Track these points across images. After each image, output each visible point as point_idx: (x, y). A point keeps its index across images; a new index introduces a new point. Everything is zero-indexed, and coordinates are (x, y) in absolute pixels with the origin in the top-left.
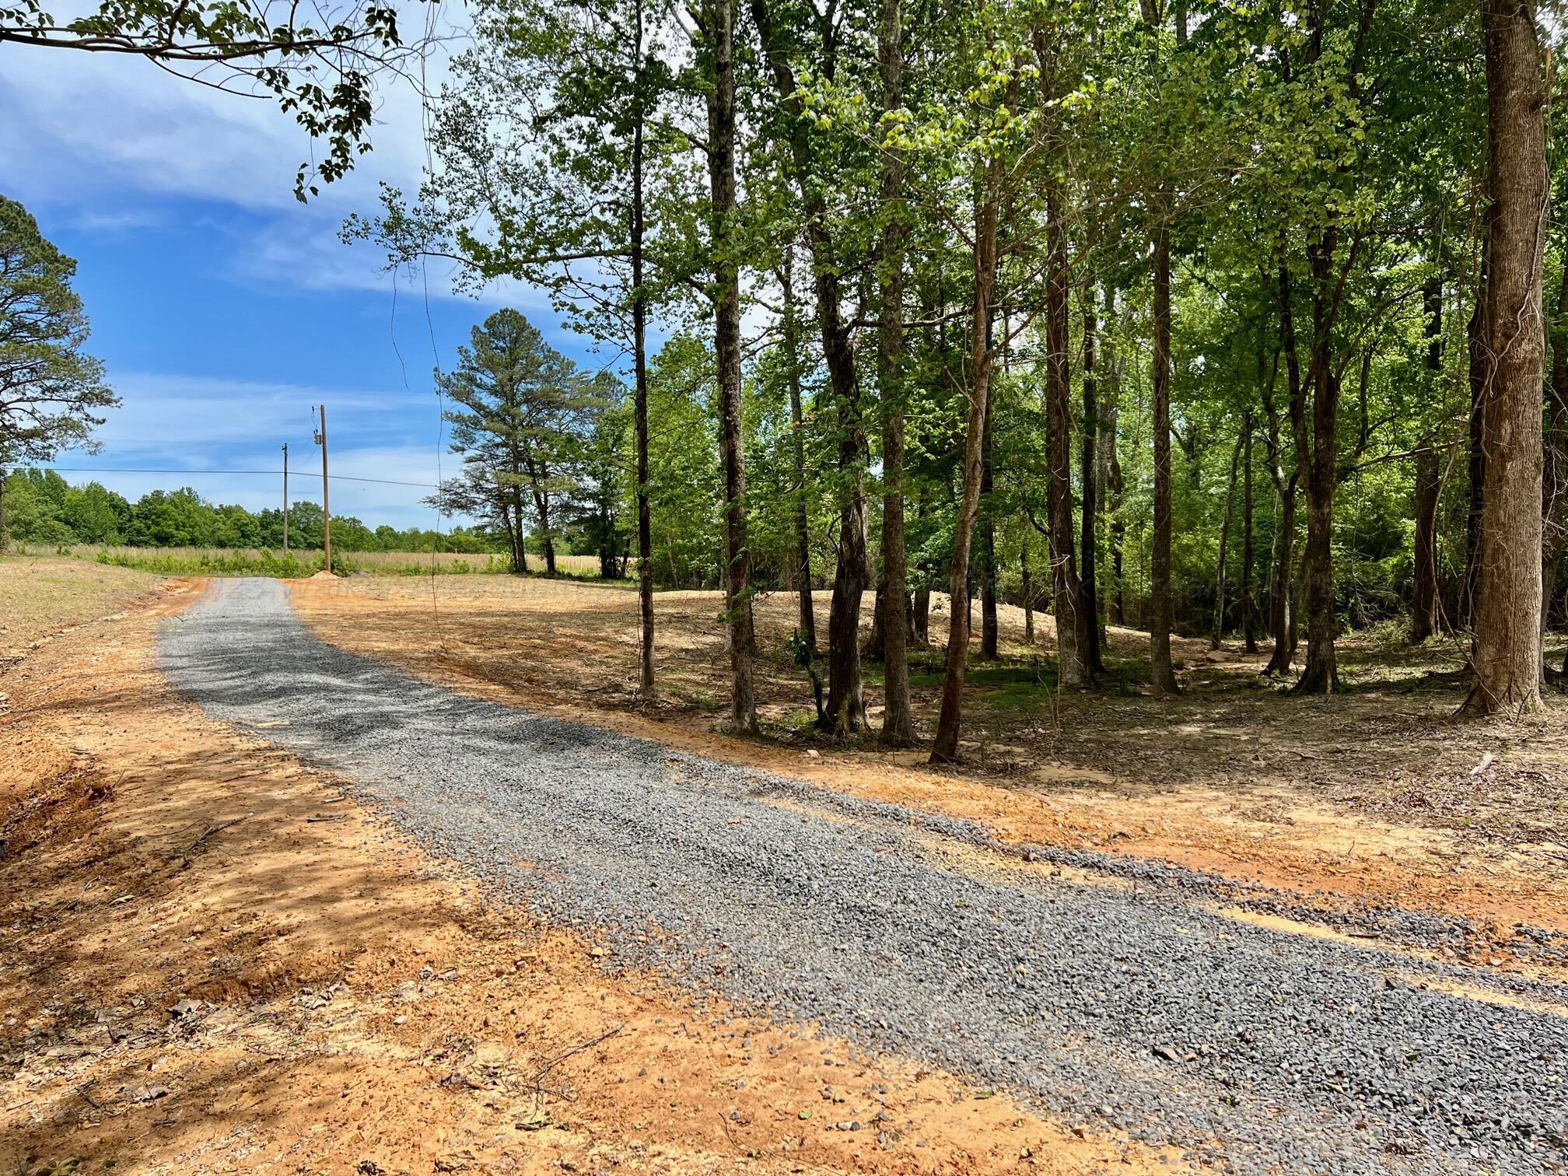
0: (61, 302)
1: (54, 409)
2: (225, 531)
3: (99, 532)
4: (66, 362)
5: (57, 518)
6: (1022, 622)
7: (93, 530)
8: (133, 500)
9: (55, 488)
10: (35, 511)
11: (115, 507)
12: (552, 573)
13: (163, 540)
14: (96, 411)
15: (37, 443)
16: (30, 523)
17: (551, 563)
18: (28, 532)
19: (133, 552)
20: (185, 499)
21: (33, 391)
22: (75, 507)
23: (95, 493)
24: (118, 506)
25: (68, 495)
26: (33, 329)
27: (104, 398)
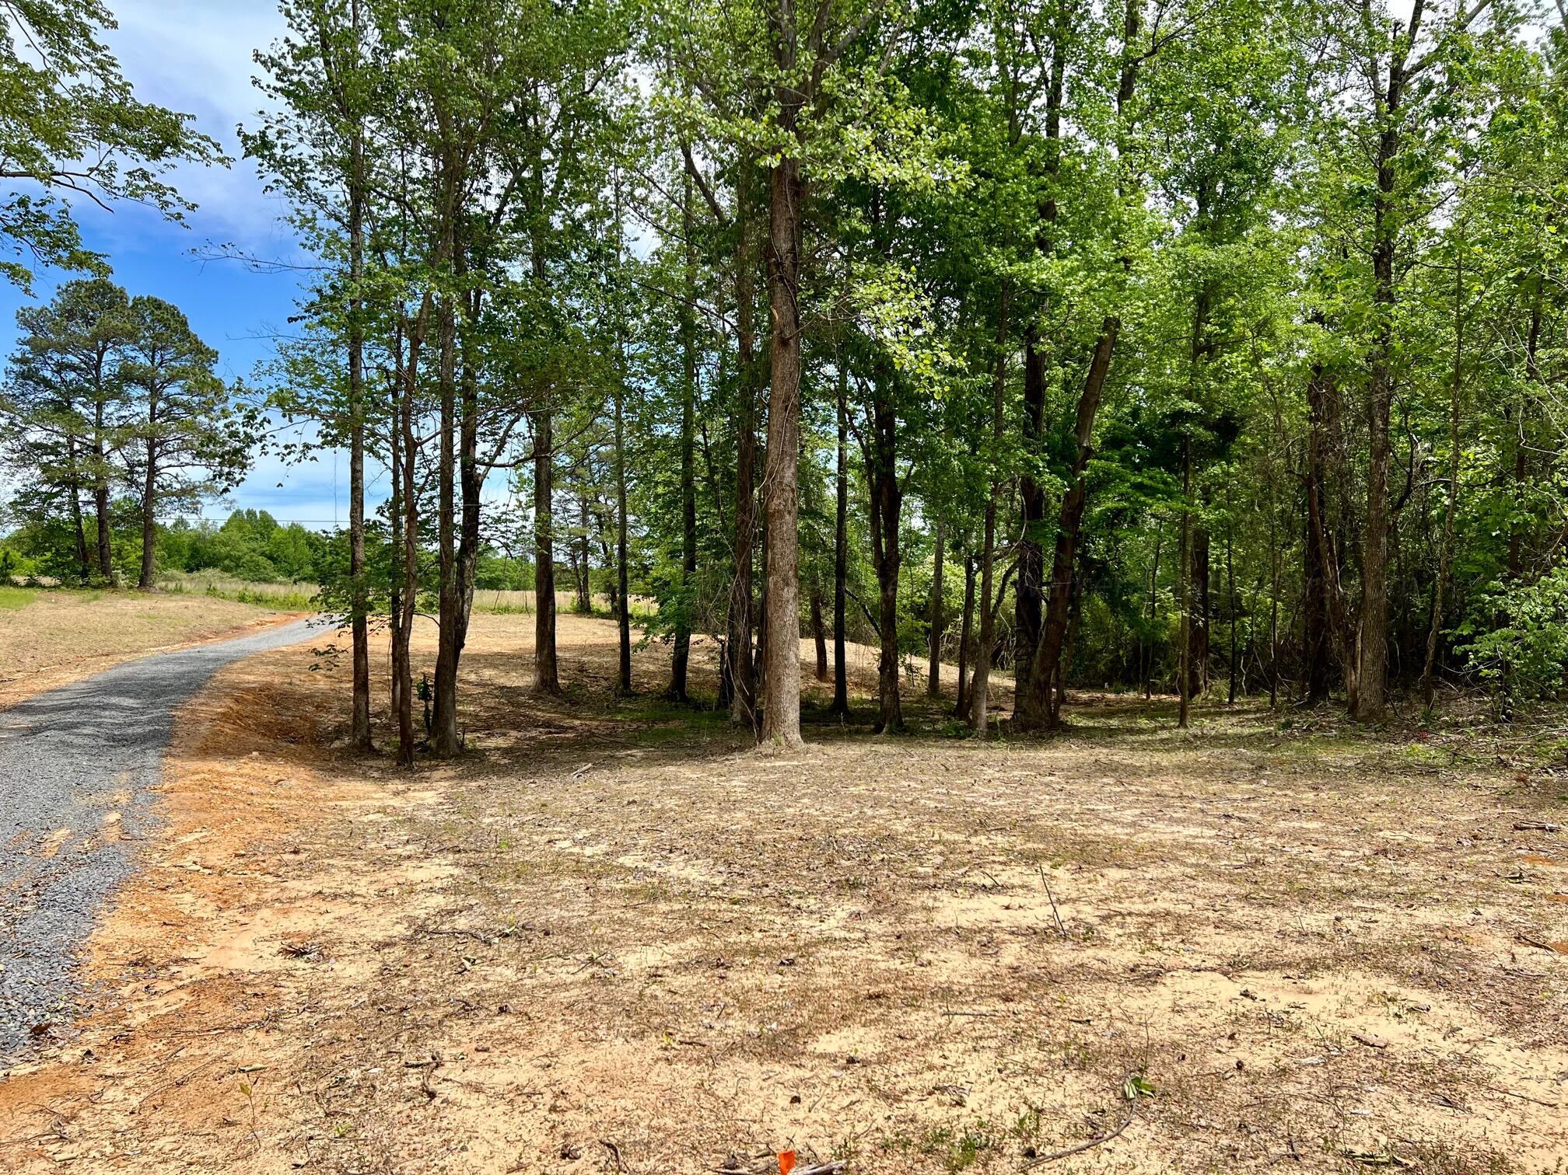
0: (205, 384)
3: (296, 567)
5: (263, 554)
7: (291, 565)
9: (266, 527)
10: (244, 547)
11: (311, 545)
15: (187, 500)
16: (240, 558)
18: (238, 566)
21: (185, 458)
22: (278, 545)
23: (296, 531)
25: (274, 534)
26: (187, 409)
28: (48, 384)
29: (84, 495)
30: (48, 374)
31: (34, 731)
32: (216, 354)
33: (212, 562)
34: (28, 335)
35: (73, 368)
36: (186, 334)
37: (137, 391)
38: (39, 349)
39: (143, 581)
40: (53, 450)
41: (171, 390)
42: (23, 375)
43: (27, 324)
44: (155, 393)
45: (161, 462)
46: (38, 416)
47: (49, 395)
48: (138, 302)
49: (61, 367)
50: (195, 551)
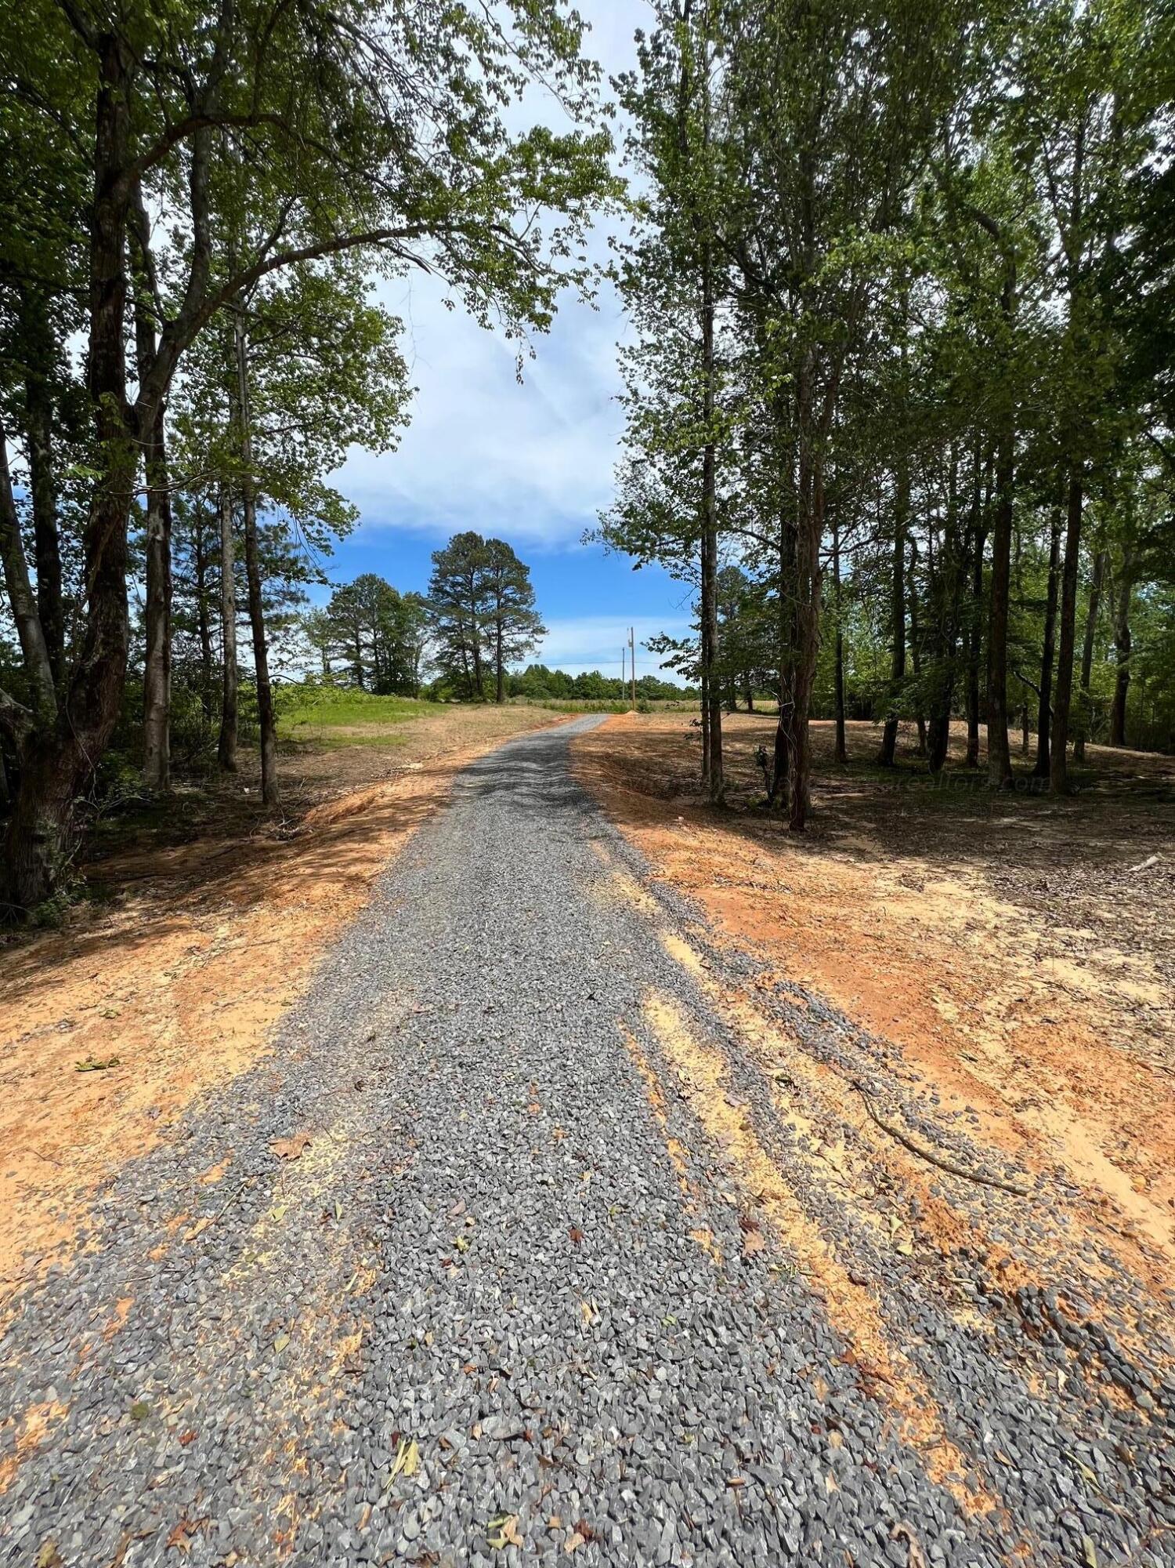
0: (523, 587)
1: (522, 638)
2: (613, 691)
3: (560, 694)
4: (527, 616)
6: (1021, 741)
7: (558, 693)
8: (574, 678)
10: (533, 684)
12: (751, 711)
13: (586, 696)
14: (539, 637)
15: (517, 653)
17: (750, 705)
19: (558, 702)
20: (596, 676)
21: (515, 630)
23: (559, 674)
24: (567, 679)
25: (548, 676)
26: (515, 602)
27: (542, 631)
28: (449, 594)
29: (468, 654)
30: (448, 589)
31: (487, 790)
32: (528, 569)
33: (521, 692)
34: (437, 567)
35: (460, 584)
36: (512, 558)
37: (490, 594)
38: (443, 574)
39: (498, 700)
40: (452, 629)
41: (506, 592)
42: (435, 590)
43: (436, 561)
44: (499, 595)
45: (504, 633)
46: (445, 612)
47: (449, 599)
48: (489, 542)
49: (454, 585)
50: (513, 687)
